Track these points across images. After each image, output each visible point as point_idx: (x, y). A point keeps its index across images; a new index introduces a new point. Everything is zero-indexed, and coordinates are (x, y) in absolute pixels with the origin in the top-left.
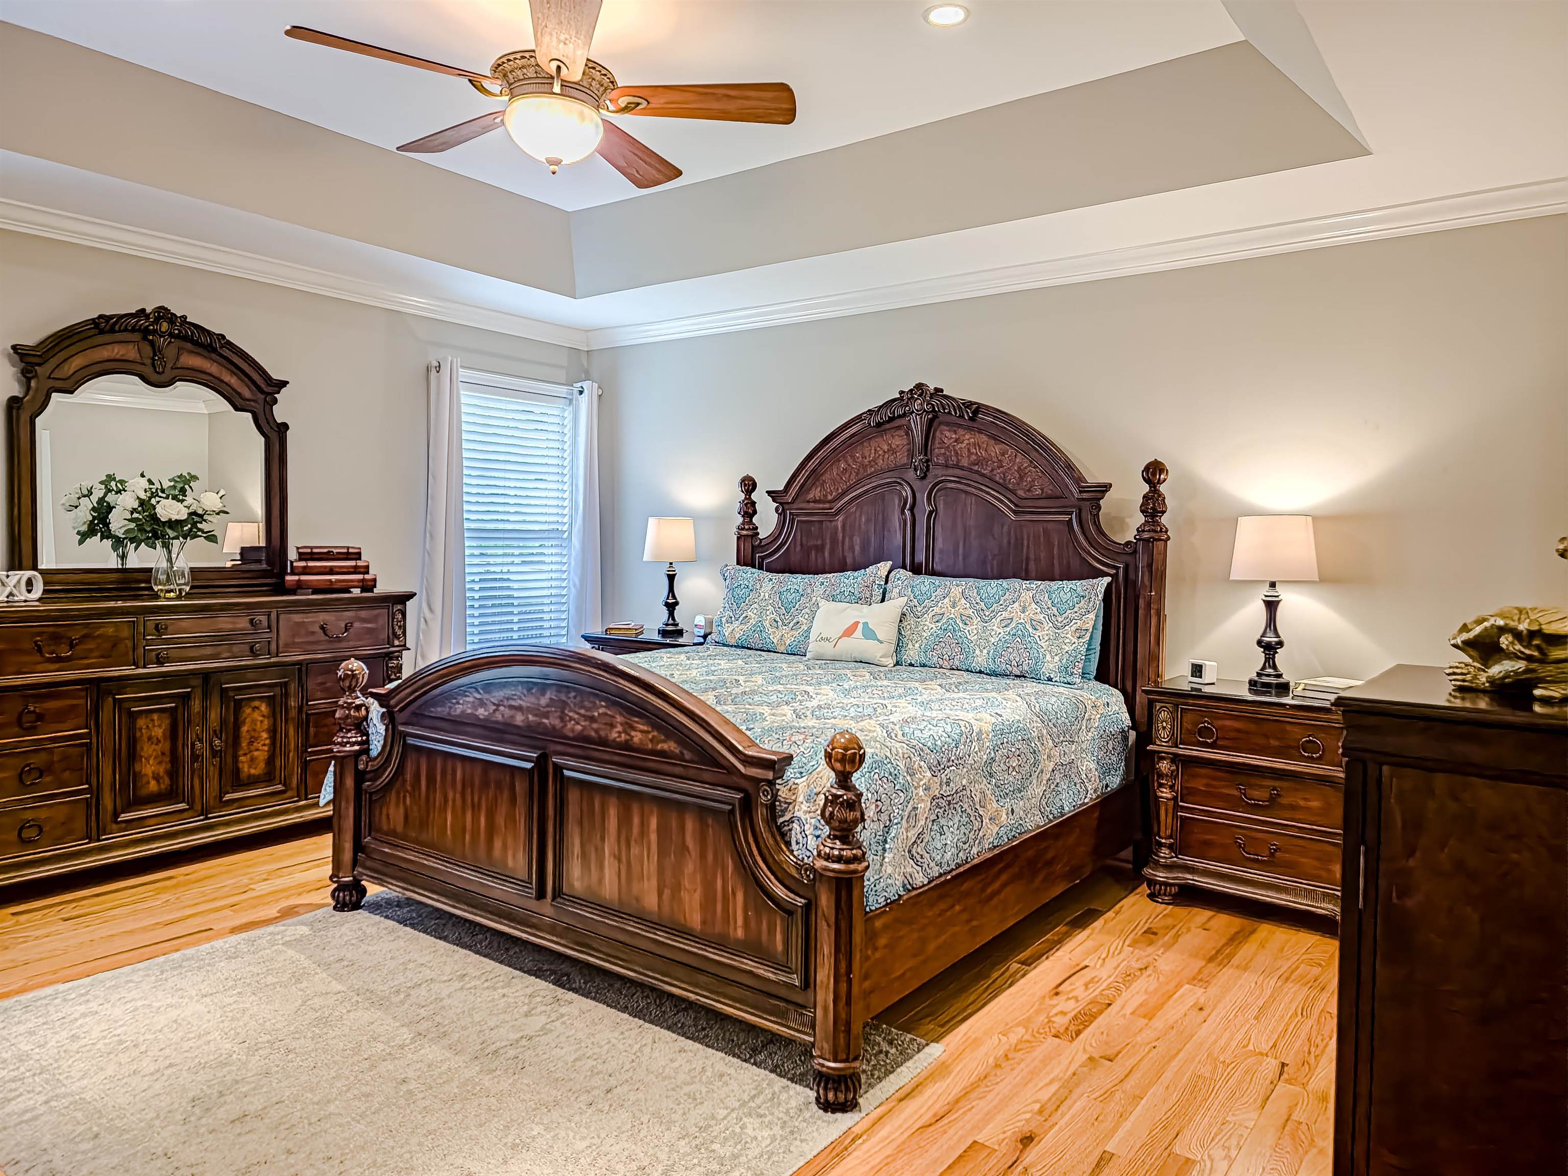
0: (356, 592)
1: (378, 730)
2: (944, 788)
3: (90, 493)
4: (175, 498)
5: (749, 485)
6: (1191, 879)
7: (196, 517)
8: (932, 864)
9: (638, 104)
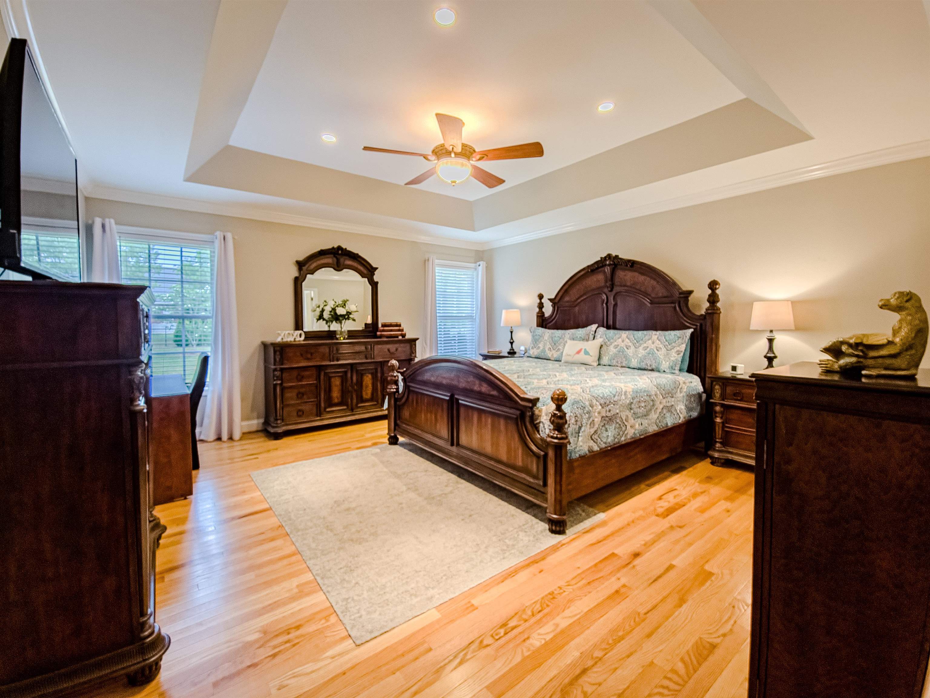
0: (400, 337)
1: (401, 384)
2: (608, 412)
3: (319, 307)
4: (343, 307)
5: (541, 297)
6: (730, 457)
7: (349, 313)
8: (602, 443)
9: (483, 157)
